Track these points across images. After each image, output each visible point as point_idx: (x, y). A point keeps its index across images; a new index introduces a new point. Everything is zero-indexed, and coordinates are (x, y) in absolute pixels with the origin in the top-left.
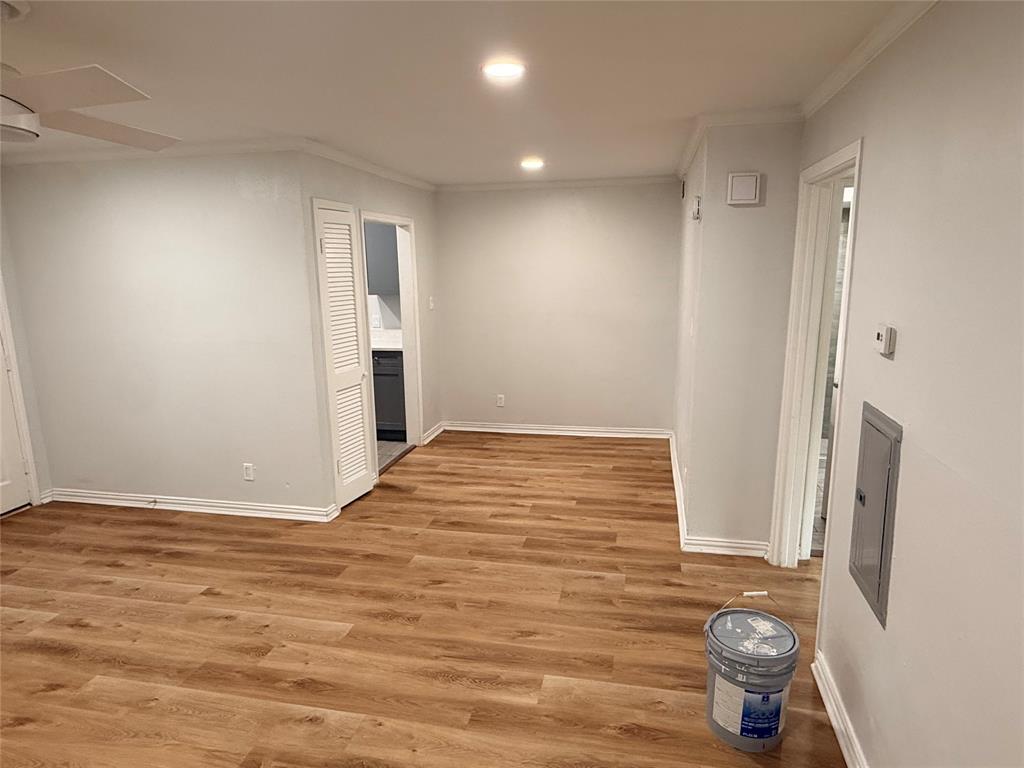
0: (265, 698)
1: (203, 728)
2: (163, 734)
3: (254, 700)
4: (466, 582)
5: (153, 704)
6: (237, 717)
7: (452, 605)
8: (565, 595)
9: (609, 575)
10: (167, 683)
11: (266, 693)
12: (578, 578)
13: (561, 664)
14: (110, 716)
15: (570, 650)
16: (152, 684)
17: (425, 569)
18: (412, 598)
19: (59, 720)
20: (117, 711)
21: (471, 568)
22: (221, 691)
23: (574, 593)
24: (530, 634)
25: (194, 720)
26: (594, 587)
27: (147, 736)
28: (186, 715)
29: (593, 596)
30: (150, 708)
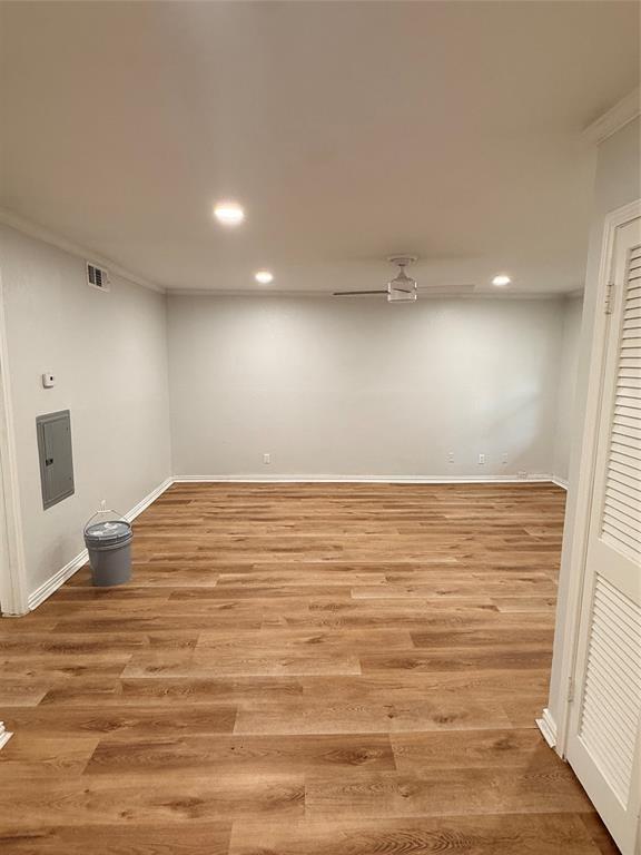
4: (288, 645)
7: (290, 621)
8: (193, 644)
9: (139, 675)
12: (174, 667)
13: (204, 593)
15: (197, 601)
17: (338, 655)
18: (326, 623)
21: (290, 663)
23: (183, 646)
24: (225, 608)
26: (161, 657)
29: (166, 646)
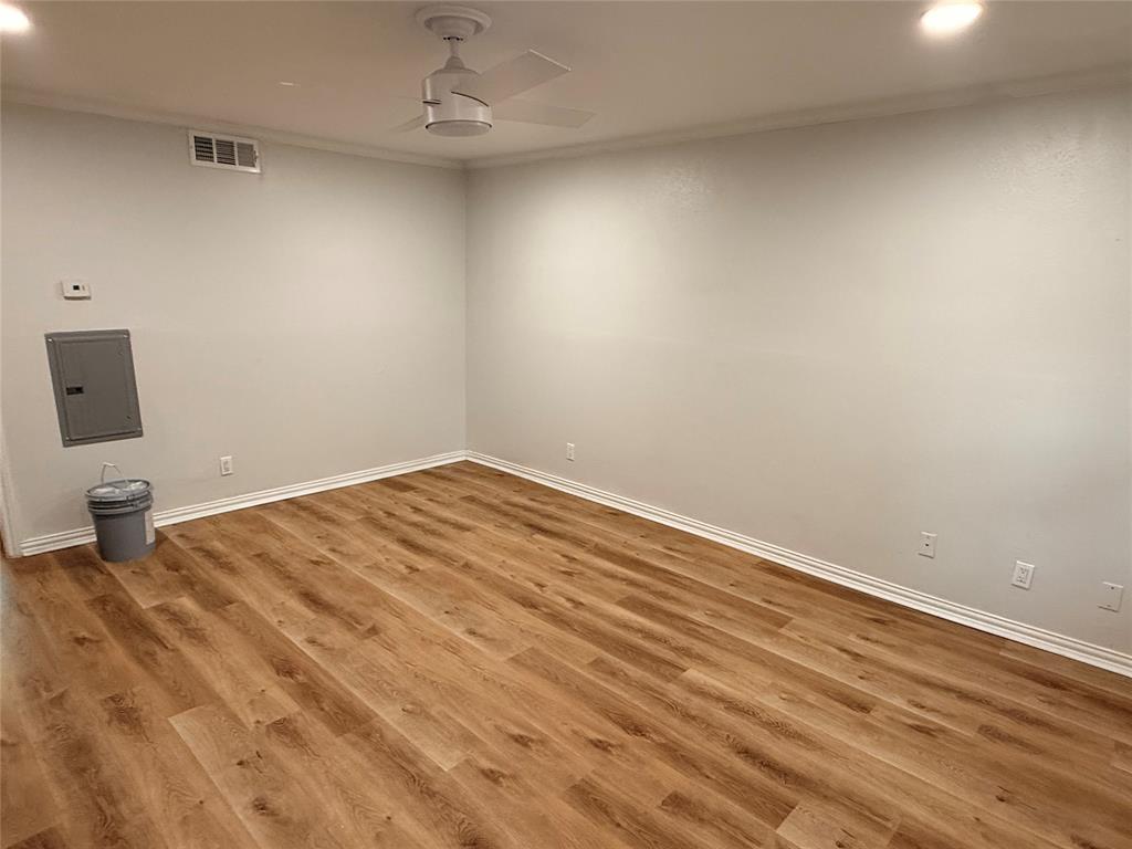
0: (325, 673)
1: (383, 667)
2: (413, 676)
3: (334, 674)
5: (409, 707)
6: (355, 666)
10: (387, 725)
11: (322, 677)
14: (446, 710)
16: (400, 730)
19: (487, 725)
20: (439, 713)
22: (351, 694)
25: (386, 677)
27: (425, 679)
28: (389, 684)
30: (412, 703)
